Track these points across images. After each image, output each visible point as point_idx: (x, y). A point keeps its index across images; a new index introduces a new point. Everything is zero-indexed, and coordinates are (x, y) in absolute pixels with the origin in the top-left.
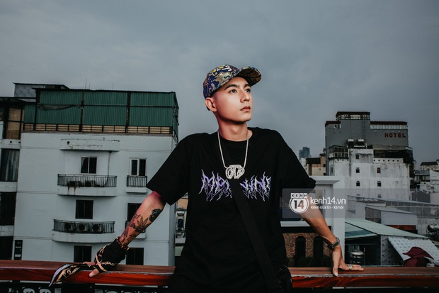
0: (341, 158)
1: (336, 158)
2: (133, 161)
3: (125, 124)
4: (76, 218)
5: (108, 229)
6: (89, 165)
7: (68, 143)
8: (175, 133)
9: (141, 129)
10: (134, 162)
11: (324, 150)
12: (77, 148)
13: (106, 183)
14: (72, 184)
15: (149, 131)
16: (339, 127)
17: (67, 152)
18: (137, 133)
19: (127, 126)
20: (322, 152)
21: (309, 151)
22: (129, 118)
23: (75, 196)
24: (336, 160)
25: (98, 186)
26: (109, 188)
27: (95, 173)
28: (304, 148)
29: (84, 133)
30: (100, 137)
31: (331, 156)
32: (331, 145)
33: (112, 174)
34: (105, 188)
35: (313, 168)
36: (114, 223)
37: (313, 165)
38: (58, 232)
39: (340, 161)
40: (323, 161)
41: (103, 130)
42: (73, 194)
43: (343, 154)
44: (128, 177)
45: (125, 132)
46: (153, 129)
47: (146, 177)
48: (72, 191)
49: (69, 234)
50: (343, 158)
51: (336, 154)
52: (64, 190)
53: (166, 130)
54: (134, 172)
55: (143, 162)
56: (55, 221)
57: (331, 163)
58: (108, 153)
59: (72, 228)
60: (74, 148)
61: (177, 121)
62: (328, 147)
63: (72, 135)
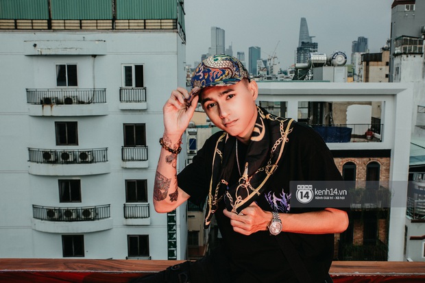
0: (411, 54)
1: (405, 53)
2: (126, 67)
3: (111, 17)
4: (57, 144)
5: (98, 157)
6: (68, 75)
7: (35, 45)
8: (181, 27)
9: (133, 24)
10: (128, 69)
11: (389, 42)
12: (48, 53)
13: (93, 98)
14: (47, 101)
15: (145, 26)
16: (412, 8)
17: (34, 59)
18: (129, 29)
19: (114, 19)
20: (386, 46)
21: (366, 43)
22: (115, 8)
23: (52, 117)
24: (404, 56)
25: (83, 103)
26: (96, 105)
27: (76, 85)
28: (359, 38)
29: (55, 30)
30: (79, 35)
31: (398, 50)
32: (398, 35)
33: (99, 86)
34: (91, 105)
35: (371, 68)
36: (106, 149)
37: (371, 63)
38: (35, 164)
39: (411, 57)
40: (386, 57)
41: (81, 27)
42: (50, 115)
43: (415, 48)
44: (121, 90)
45: (113, 29)
46: (150, 23)
47: (145, 89)
48: (47, 111)
49: (50, 166)
50: (414, 53)
51: (405, 49)
52: (38, 110)
53: (169, 24)
54: (128, 82)
55: (139, 69)
56: (29, 149)
57: (396, 61)
58: (92, 59)
59: (52, 158)
60: (43, 53)
61: (183, 9)
62: (393, 39)
63: (39, 35)
